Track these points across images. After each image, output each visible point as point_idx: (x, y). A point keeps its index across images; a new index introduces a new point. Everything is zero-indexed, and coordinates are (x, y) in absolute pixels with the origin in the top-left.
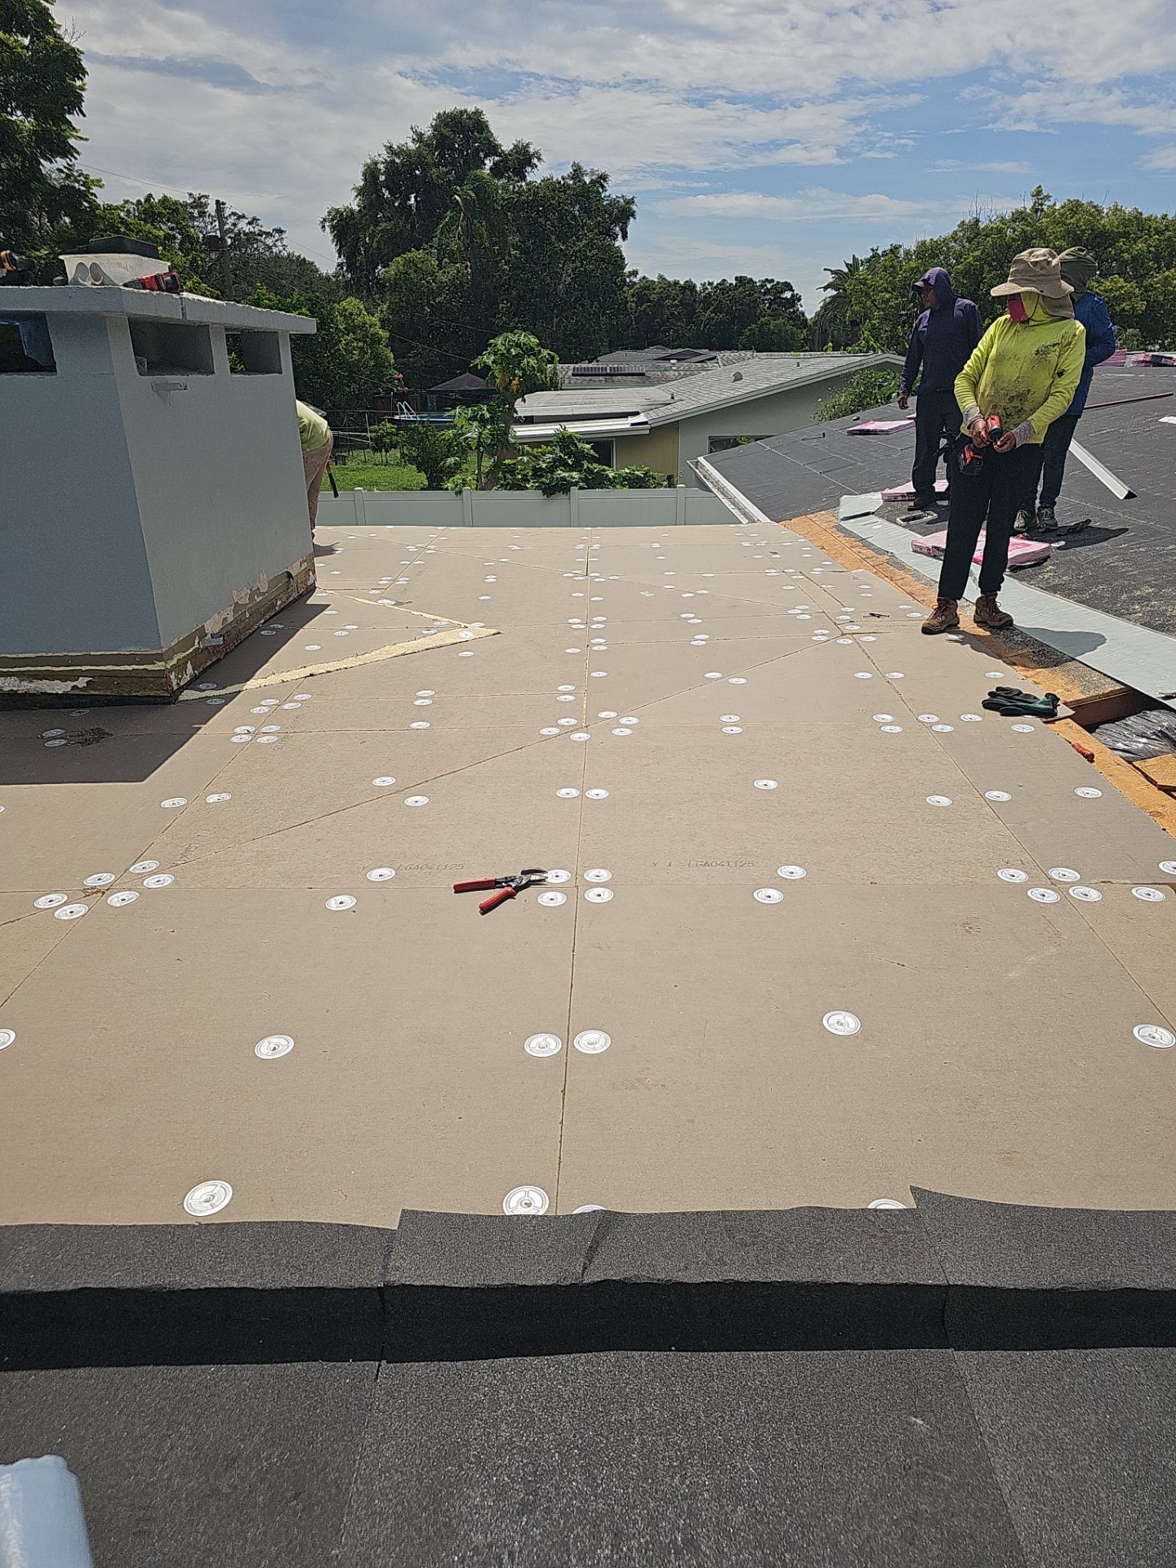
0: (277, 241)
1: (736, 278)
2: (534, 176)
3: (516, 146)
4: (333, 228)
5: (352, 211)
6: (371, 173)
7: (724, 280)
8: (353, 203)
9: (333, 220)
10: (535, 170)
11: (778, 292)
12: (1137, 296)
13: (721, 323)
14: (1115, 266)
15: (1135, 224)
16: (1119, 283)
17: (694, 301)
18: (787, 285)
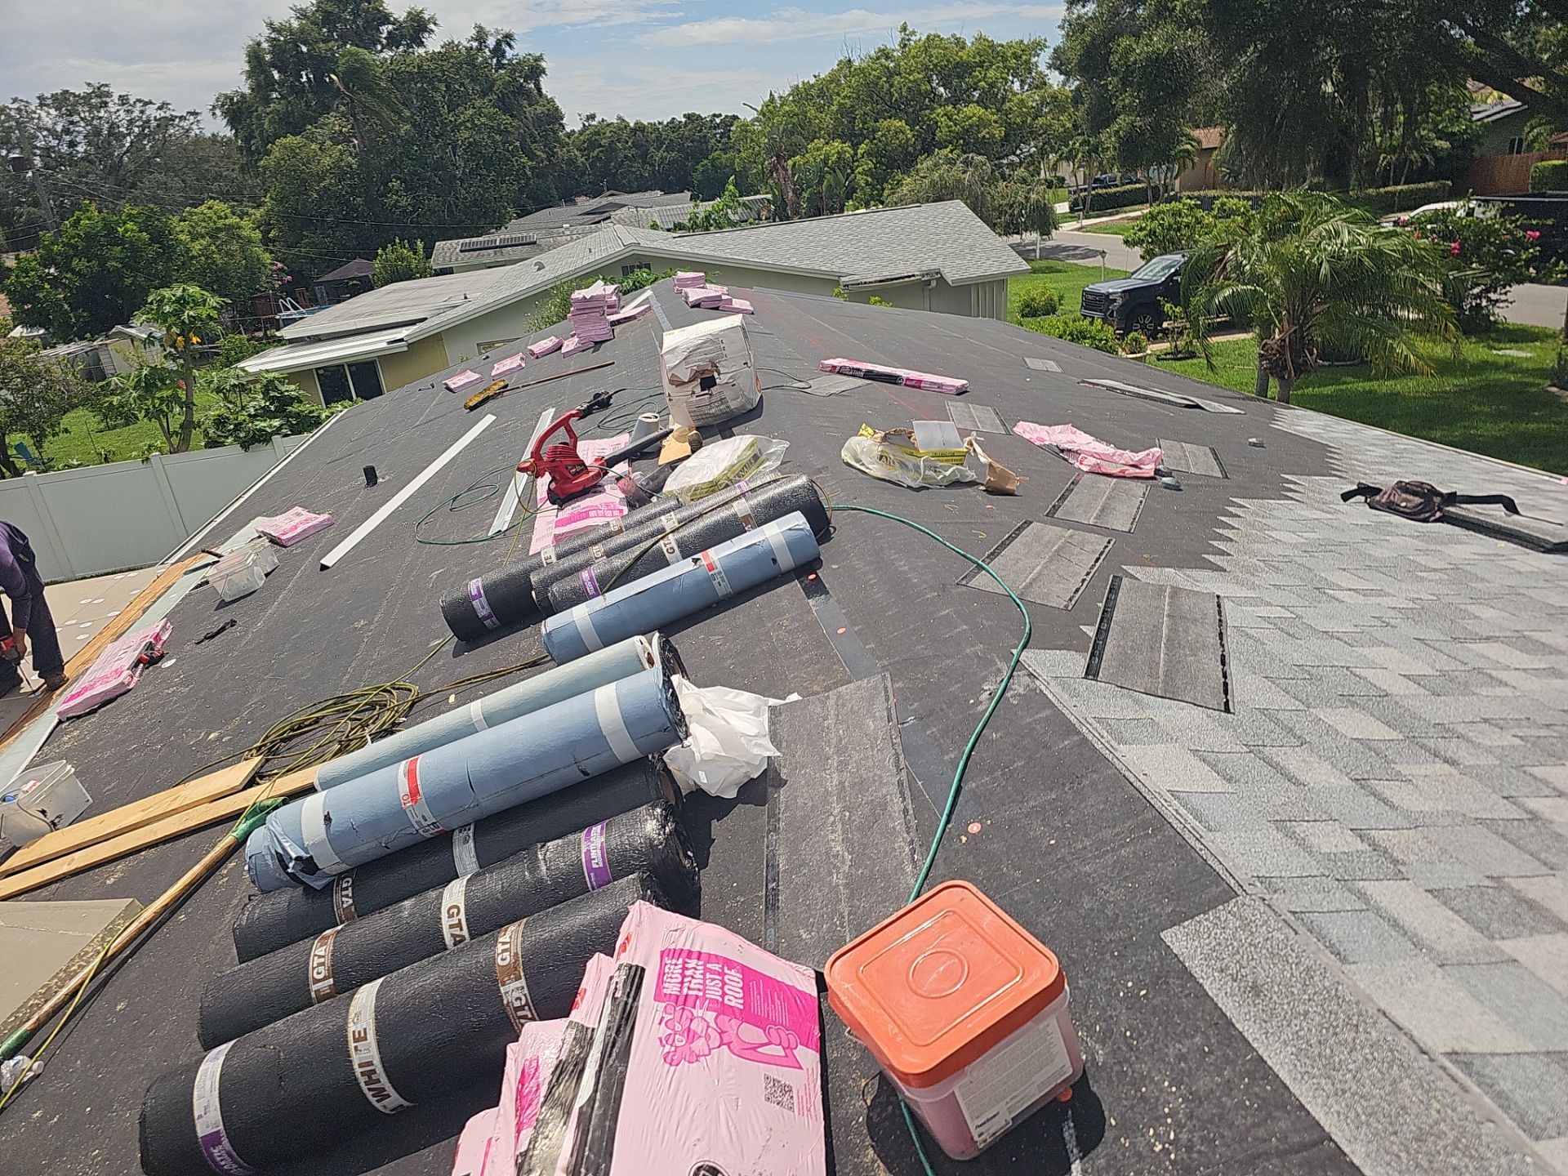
0: (192, 124)
1: (685, 116)
2: (433, 44)
3: (410, 13)
4: (225, 114)
5: (243, 95)
6: (255, 56)
7: (673, 119)
8: (243, 86)
9: (223, 106)
10: (433, 36)
11: (727, 125)
12: (996, 122)
13: (675, 161)
14: (976, 94)
15: (990, 53)
16: (979, 111)
17: (647, 141)
18: (735, 118)
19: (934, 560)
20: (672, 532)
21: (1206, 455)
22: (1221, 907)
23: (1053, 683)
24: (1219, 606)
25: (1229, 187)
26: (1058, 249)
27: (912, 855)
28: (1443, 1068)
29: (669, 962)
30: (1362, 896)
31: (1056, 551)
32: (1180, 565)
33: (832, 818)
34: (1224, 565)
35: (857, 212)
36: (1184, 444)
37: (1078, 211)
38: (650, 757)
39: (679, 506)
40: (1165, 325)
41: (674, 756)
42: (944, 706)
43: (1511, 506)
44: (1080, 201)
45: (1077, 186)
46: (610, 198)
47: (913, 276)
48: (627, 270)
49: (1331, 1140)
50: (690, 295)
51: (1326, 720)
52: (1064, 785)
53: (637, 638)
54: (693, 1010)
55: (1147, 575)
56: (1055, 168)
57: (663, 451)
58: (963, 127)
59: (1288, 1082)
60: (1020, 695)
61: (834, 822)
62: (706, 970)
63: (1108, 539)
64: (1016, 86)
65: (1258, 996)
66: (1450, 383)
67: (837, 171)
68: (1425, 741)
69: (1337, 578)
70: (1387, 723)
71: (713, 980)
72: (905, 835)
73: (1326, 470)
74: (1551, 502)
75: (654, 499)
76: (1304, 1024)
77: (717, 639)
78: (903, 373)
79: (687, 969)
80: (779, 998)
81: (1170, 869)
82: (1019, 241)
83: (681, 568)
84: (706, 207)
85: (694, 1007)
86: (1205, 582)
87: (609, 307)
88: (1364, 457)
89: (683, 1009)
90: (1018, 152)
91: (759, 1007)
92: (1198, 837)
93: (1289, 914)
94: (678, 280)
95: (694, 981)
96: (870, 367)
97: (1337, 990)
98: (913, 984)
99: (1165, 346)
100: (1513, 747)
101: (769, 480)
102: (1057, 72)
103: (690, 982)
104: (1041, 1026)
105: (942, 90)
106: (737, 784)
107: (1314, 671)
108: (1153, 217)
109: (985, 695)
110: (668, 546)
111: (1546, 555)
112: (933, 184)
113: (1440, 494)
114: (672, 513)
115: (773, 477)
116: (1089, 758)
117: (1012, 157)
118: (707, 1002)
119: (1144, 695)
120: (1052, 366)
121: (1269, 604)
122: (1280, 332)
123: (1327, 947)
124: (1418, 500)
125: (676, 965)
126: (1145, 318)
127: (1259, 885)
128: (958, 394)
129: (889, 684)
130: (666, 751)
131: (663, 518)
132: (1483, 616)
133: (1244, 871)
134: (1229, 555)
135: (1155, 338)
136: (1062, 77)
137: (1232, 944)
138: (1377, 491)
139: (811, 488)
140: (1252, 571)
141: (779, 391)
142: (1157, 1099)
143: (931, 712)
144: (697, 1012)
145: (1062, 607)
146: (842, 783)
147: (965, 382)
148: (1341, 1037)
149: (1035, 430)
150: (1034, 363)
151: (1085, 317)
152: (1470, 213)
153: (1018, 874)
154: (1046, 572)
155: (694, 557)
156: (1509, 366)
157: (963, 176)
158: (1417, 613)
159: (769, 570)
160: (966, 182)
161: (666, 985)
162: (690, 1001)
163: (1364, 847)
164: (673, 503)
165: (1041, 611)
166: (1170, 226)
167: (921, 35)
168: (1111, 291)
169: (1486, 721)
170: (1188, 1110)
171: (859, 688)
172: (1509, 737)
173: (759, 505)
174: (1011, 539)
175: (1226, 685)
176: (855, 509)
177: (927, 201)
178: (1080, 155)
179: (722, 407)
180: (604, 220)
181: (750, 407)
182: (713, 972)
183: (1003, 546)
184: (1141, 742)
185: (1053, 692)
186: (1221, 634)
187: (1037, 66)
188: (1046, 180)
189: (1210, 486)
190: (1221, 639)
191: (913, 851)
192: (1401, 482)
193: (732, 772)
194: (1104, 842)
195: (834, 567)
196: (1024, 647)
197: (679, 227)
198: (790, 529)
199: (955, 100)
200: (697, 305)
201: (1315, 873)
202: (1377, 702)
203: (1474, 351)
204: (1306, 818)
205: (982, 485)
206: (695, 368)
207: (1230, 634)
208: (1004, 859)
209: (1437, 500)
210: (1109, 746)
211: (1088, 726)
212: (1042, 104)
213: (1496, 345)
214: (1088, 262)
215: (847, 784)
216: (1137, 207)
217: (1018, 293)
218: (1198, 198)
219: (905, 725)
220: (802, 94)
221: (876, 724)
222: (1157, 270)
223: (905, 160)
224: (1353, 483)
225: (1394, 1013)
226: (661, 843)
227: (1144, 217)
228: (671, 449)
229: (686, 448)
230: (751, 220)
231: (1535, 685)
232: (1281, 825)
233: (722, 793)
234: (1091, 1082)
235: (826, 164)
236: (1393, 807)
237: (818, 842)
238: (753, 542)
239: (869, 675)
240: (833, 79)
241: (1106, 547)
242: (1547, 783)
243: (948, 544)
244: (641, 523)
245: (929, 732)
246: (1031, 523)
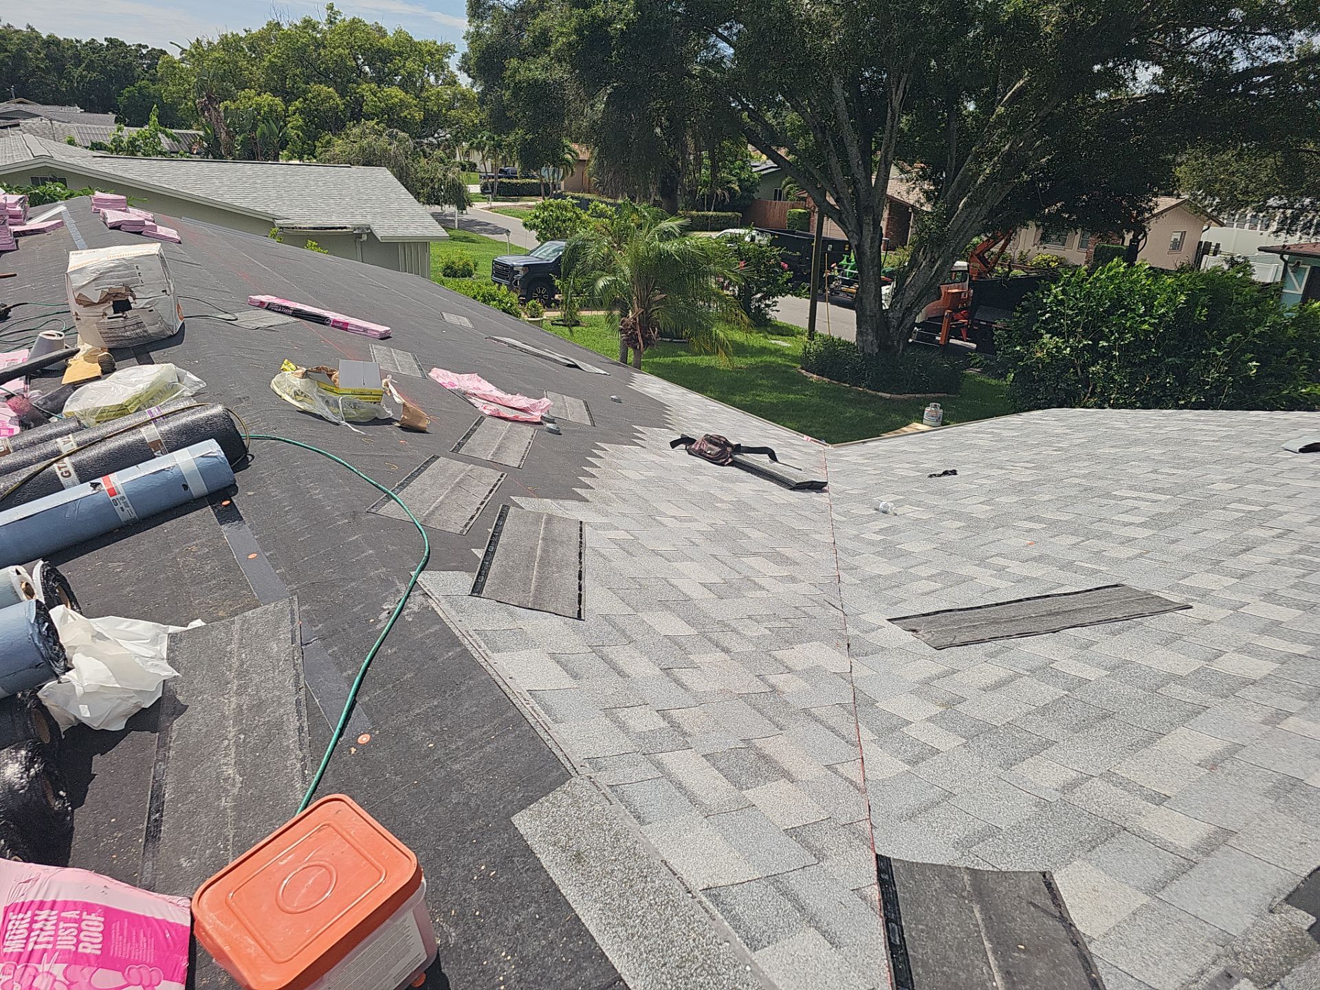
1: (106, 39)
7: (93, 40)
11: (154, 58)
12: (416, 106)
13: (97, 81)
14: (398, 78)
15: (407, 47)
16: (401, 94)
17: (63, 57)
18: (165, 53)
19: (347, 489)
20: (68, 455)
21: (581, 406)
22: (559, 789)
23: (443, 601)
24: (581, 530)
25: (601, 194)
26: (472, 223)
27: (303, 771)
28: (700, 902)
29: (15, 917)
30: (659, 765)
31: (458, 483)
32: (554, 497)
33: (226, 742)
34: (588, 497)
35: (290, 162)
36: (565, 397)
37: (487, 193)
38: (20, 695)
39: (81, 428)
40: (557, 297)
41: (49, 692)
42: (347, 626)
43: (773, 456)
44: (489, 187)
45: (486, 172)
46: (18, 106)
47: (345, 228)
48: (36, 181)
49: (622, 980)
50: (108, 216)
51: (648, 622)
52: (445, 692)
53: (12, 569)
54: (37, 966)
55: (529, 504)
56: (467, 154)
57: (68, 369)
58: (386, 105)
59: (594, 935)
60: (414, 613)
61: (229, 745)
62: (60, 919)
63: (501, 473)
64: (432, 79)
65: (579, 862)
66: (741, 362)
67: (271, 121)
68: (711, 635)
69: (663, 507)
70: (688, 622)
71: (66, 929)
72: (298, 752)
73: (662, 424)
74: (797, 453)
75: (54, 419)
76: (611, 881)
77: (117, 566)
78: (332, 315)
79: (36, 922)
80: (145, 935)
81: (523, 760)
82: (440, 211)
83: (77, 492)
84: (129, 132)
85: (40, 963)
86: (572, 511)
87: (11, 217)
88: (687, 415)
89: (26, 966)
90: (436, 135)
91: (119, 949)
92: (547, 729)
93: (607, 789)
94: (95, 200)
95: (44, 933)
96: (299, 306)
97: (635, 848)
98: (281, 903)
99: (557, 314)
100: (764, 636)
101: (182, 407)
102: (466, 75)
103: (38, 936)
104: (398, 923)
105: (367, 69)
106: (126, 716)
107: (643, 582)
108: (545, 208)
109: (385, 614)
110: (63, 470)
111: (792, 492)
112: (362, 149)
113: (730, 445)
114: (70, 436)
115: (187, 404)
116: (468, 666)
117: (430, 139)
118: (57, 954)
119: (517, 608)
120: (465, 322)
121: (617, 529)
122: (633, 313)
123: (632, 812)
124: (717, 449)
125: (22, 919)
126: (541, 289)
127: (587, 765)
128: (381, 339)
129: (296, 608)
130: (41, 687)
131: (58, 440)
132: (753, 537)
133: (578, 755)
134: (592, 488)
135: (549, 307)
136: (470, 80)
137: (564, 820)
138: (693, 441)
139: (226, 417)
140: (606, 501)
141: (203, 320)
142: (496, 968)
143: (335, 632)
144: (44, 967)
145: (458, 532)
146: (240, 706)
147: (388, 328)
148: (635, 888)
149: (448, 376)
150: (450, 318)
151: (495, 282)
152: (753, 239)
153: (398, 778)
154: (447, 500)
155: (92, 481)
156: (777, 352)
157: (389, 147)
158: (715, 535)
159: (179, 495)
160: (392, 153)
161: (7, 944)
162: (36, 957)
163: (664, 724)
164: (73, 425)
165: (439, 536)
166: (558, 217)
167: (347, 15)
168: (515, 263)
169: (750, 617)
170: (518, 975)
171: (265, 612)
172: (762, 629)
173: (170, 431)
174: (420, 471)
175: (580, 596)
176: (275, 439)
177: (358, 163)
178: (487, 148)
179: (138, 331)
180: (10, 126)
181: (170, 333)
182: (66, 920)
183: (413, 477)
184: (512, 650)
185: (442, 609)
186: (580, 553)
187: (448, 67)
188: (461, 164)
189: (582, 432)
190: (580, 558)
191: (304, 767)
192: (707, 435)
193: (119, 705)
194: (473, 741)
195: (249, 493)
196: (422, 569)
197: (96, 146)
198: (202, 456)
199: (380, 81)
200: (116, 227)
201: (630, 750)
202: (682, 605)
203: (757, 339)
204: (628, 705)
205: (398, 421)
206: (107, 290)
207: (588, 554)
208: (388, 765)
209: (729, 449)
210: (484, 655)
211: (469, 638)
212: (454, 98)
213: (770, 336)
214: (497, 237)
215: (245, 707)
216: (533, 198)
217: (441, 255)
218: (577, 198)
219: (308, 646)
220: (230, 44)
221: (279, 647)
222: (549, 252)
223: (335, 123)
224: (678, 434)
225: (671, 862)
226: (23, 788)
227: (538, 207)
228: (78, 369)
229: (96, 369)
230: (182, 152)
231: (780, 588)
232: (608, 712)
233: (107, 725)
234: (442, 964)
235: (259, 114)
236: (687, 689)
237: (209, 767)
238: (163, 468)
239: (279, 599)
240: (264, 37)
241: (499, 480)
242: (782, 662)
243: (362, 474)
244: (33, 444)
245: (330, 651)
246: (438, 457)
